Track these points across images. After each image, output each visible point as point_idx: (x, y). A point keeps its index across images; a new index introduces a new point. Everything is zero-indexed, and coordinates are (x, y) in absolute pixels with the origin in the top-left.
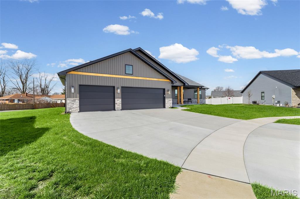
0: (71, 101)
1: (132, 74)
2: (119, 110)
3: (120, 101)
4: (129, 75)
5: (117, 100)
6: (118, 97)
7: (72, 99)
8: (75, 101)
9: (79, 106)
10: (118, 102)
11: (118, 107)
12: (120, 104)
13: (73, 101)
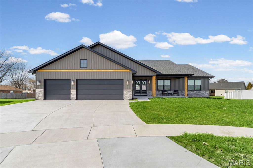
0: (38, 91)
1: (87, 68)
2: (74, 100)
3: (74, 92)
4: (84, 68)
5: (72, 91)
6: (73, 88)
7: (39, 90)
8: (41, 91)
9: (43, 95)
10: (73, 92)
11: (73, 97)
12: (75, 94)
13: (40, 91)
